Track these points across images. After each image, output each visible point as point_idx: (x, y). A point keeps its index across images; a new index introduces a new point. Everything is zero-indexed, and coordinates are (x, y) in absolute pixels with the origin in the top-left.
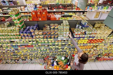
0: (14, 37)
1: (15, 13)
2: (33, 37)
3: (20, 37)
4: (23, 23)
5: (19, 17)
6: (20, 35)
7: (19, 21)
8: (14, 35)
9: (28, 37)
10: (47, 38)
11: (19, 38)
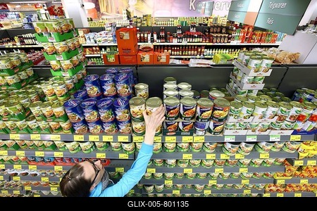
0: (42, 124)
1: (57, 27)
2: (119, 128)
3: (64, 125)
4: (84, 71)
5: (70, 44)
6: (66, 118)
7: (68, 62)
8: (44, 117)
9: (99, 127)
10: (178, 132)
11: (60, 128)
